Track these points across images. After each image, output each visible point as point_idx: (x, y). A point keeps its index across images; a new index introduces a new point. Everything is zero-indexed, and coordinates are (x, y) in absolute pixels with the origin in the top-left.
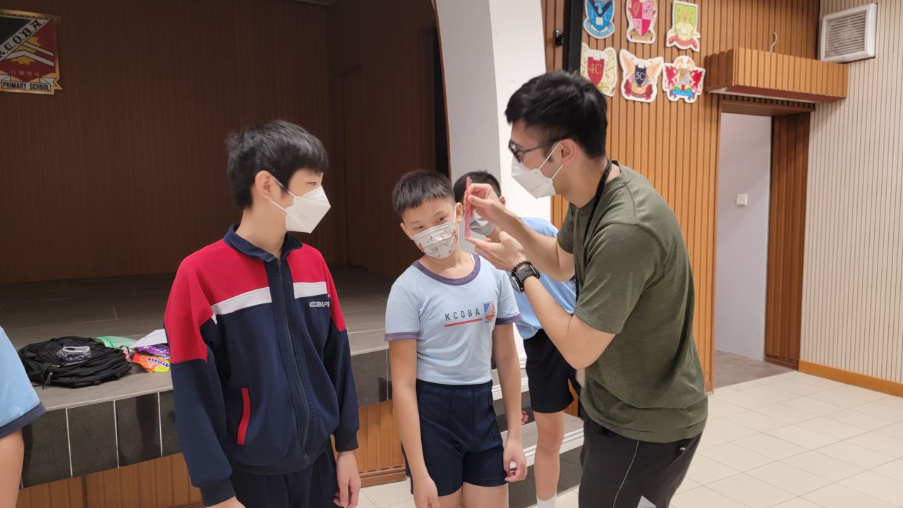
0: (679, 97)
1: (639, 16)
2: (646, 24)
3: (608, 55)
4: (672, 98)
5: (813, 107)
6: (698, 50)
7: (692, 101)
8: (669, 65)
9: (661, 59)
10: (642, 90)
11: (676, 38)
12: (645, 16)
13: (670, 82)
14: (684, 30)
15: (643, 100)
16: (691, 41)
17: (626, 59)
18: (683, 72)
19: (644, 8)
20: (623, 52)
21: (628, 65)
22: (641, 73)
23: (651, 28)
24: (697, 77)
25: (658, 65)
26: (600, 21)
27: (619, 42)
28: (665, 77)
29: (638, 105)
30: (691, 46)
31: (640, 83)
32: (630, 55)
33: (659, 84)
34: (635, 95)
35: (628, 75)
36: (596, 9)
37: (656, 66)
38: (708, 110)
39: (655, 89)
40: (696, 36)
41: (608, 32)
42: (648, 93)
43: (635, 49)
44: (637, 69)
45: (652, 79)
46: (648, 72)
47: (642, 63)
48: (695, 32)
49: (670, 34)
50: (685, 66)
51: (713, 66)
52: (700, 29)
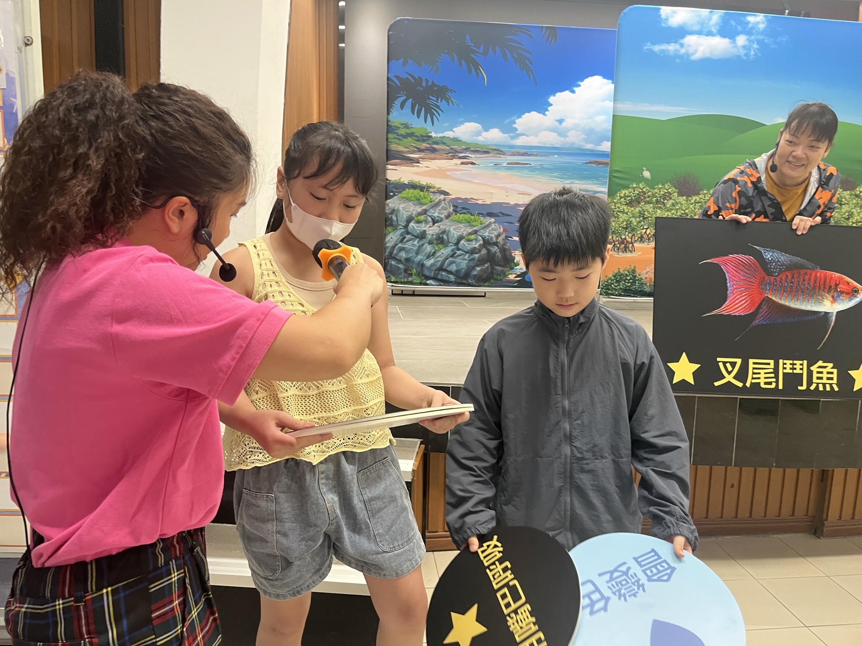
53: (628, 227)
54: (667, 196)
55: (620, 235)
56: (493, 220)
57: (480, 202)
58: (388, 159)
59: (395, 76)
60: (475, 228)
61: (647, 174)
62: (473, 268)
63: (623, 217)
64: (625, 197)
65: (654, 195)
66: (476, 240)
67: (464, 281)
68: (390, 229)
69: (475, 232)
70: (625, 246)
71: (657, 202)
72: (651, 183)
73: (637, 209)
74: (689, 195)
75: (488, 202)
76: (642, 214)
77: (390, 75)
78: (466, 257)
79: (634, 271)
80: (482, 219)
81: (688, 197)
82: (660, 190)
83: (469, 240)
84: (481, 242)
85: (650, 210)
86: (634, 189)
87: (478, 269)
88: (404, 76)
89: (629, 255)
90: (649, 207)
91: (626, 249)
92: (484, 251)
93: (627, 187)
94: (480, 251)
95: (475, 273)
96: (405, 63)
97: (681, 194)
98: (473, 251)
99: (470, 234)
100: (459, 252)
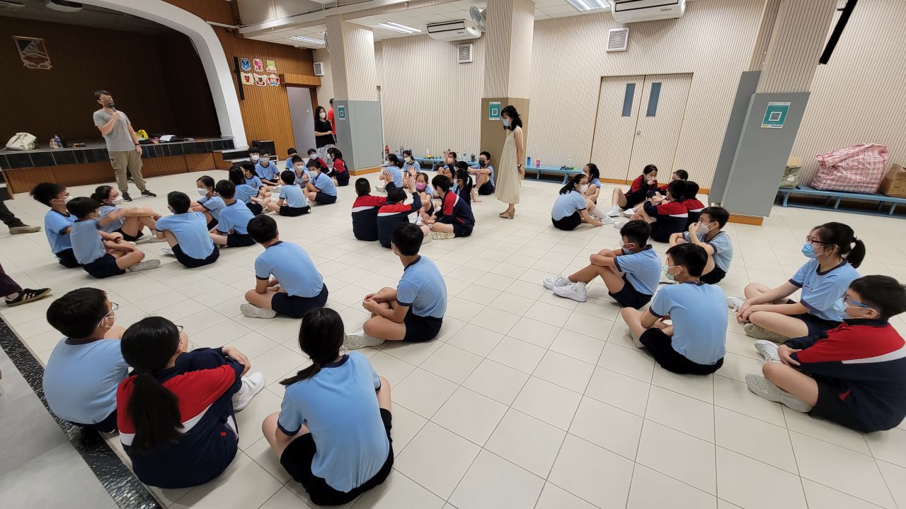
0: (273, 85)
1: (257, 65)
2: (260, 67)
3: (250, 75)
4: (271, 85)
5: (316, 87)
6: (277, 73)
7: (277, 86)
8: (268, 77)
9: (266, 75)
10: (262, 83)
11: (269, 70)
12: (259, 65)
13: (270, 81)
14: (271, 68)
15: (263, 86)
17: (255, 76)
18: (273, 79)
19: (258, 63)
20: (254, 74)
22: (261, 79)
24: (277, 80)
26: (246, 66)
27: (252, 71)
29: (261, 87)
30: (274, 72)
31: (261, 81)
33: (267, 81)
34: (260, 84)
35: (257, 80)
36: (244, 63)
37: (265, 77)
38: (282, 87)
40: (275, 69)
41: (249, 69)
42: (264, 84)
43: (258, 73)
45: (264, 80)
49: (267, 69)
51: (281, 77)
52: (276, 67)
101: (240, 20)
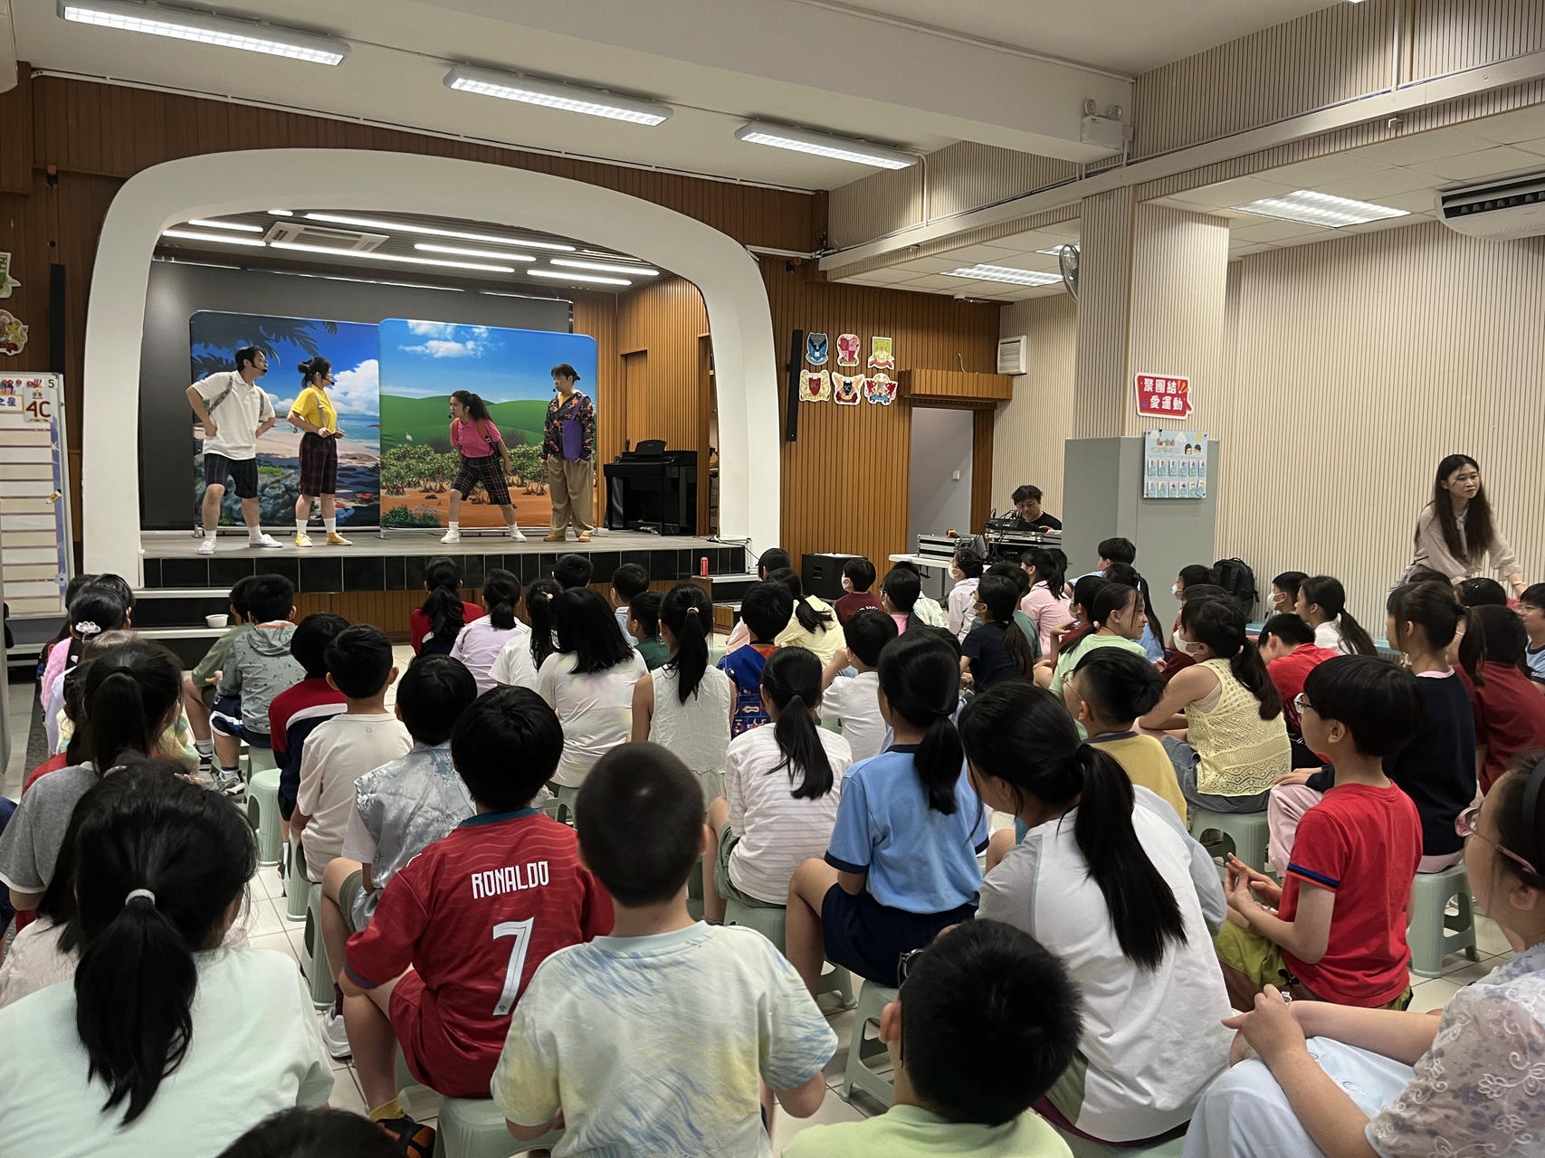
0: (876, 401)
1: (847, 349)
2: (852, 354)
3: (823, 375)
4: (871, 402)
5: (995, 406)
6: (893, 368)
7: (887, 404)
8: (869, 379)
9: (863, 375)
10: (850, 397)
11: (875, 362)
12: (850, 349)
13: (870, 391)
14: (881, 356)
15: (850, 403)
16: (887, 363)
17: (836, 378)
18: (880, 385)
19: (850, 343)
20: (834, 373)
21: (838, 382)
22: (848, 387)
23: (856, 356)
24: (891, 387)
25: (861, 380)
26: (817, 354)
27: (832, 366)
28: (866, 387)
29: (846, 408)
30: (888, 366)
31: (847, 393)
32: (839, 376)
33: (862, 392)
34: (844, 401)
36: (815, 347)
37: (859, 381)
38: (902, 408)
39: (859, 395)
40: (891, 359)
41: (824, 360)
42: (854, 398)
43: (843, 371)
44: (845, 383)
45: (857, 390)
46: (853, 385)
47: (848, 380)
48: (890, 356)
49: (870, 360)
50: (882, 380)
51: (903, 379)
52: (894, 354)
53: (398, 476)
54: (427, 453)
55: (393, 481)
56: (293, 471)
57: (280, 457)
58: (194, 422)
59: (199, 356)
60: (278, 478)
61: (409, 437)
62: (278, 511)
63: (393, 469)
64: (394, 454)
65: (416, 453)
66: (280, 488)
67: (270, 522)
68: (199, 479)
69: (278, 481)
70: (397, 491)
71: (419, 457)
72: (413, 444)
73: (404, 463)
74: (443, 452)
75: (288, 457)
76: (408, 466)
77: (194, 355)
78: (271, 501)
79: (406, 509)
80: (283, 470)
81: (442, 454)
82: (421, 449)
83: (273, 488)
84: (284, 489)
85: (414, 463)
86: (400, 448)
87: (283, 511)
88: (207, 356)
89: (400, 497)
90: (413, 461)
91: (398, 493)
92: (287, 497)
93: (395, 447)
94: (283, 497)
95: (280, 515)
96: (206, 347)
97: (436, 452)
98: (277, 497)
99: (273, 483)
100: (264, 498)
101: (826, 237)
